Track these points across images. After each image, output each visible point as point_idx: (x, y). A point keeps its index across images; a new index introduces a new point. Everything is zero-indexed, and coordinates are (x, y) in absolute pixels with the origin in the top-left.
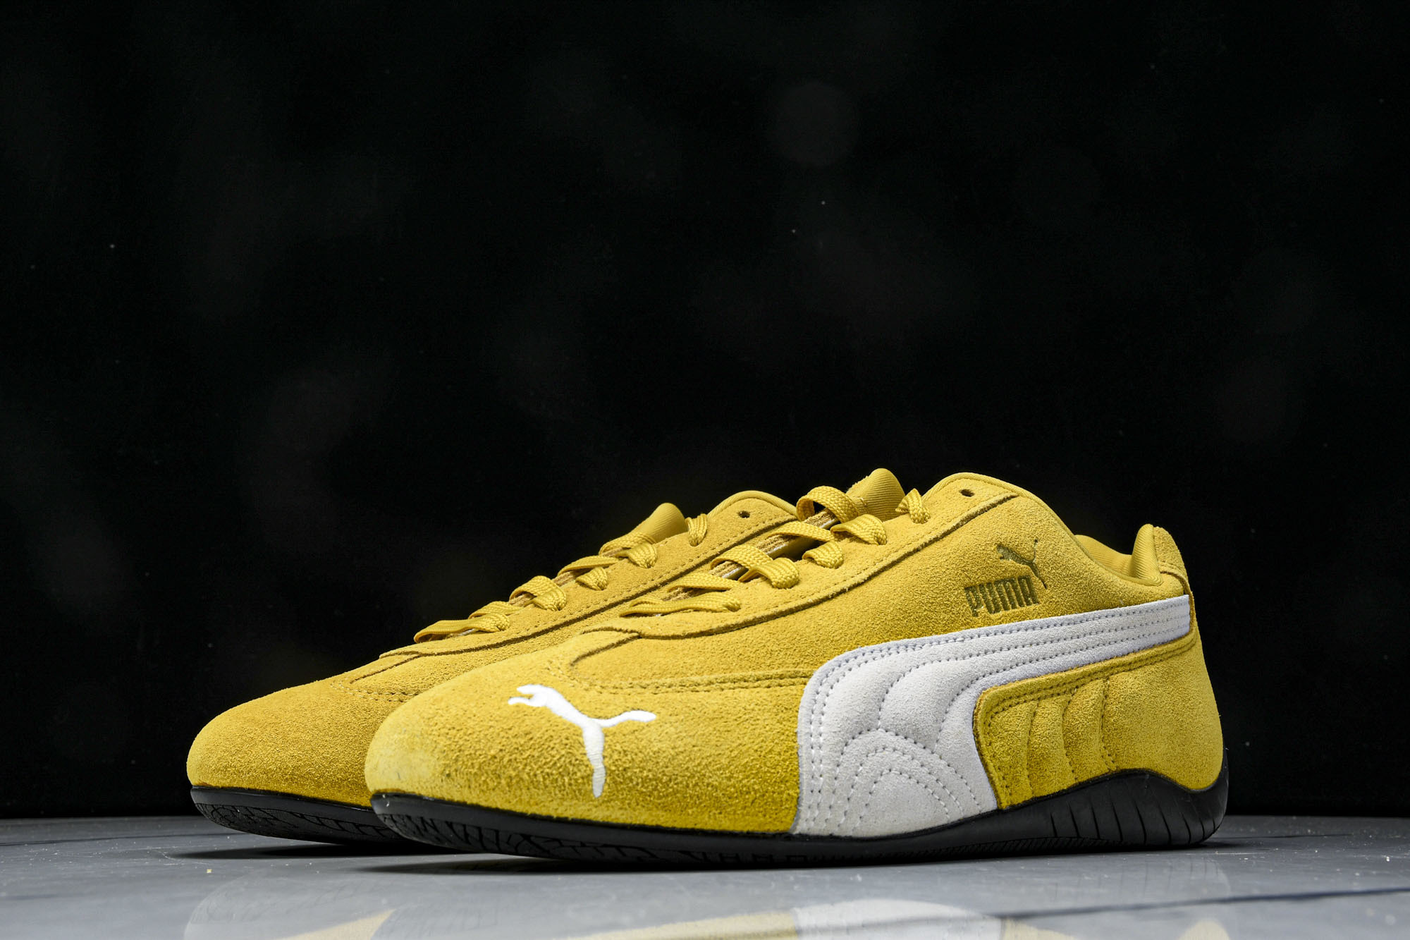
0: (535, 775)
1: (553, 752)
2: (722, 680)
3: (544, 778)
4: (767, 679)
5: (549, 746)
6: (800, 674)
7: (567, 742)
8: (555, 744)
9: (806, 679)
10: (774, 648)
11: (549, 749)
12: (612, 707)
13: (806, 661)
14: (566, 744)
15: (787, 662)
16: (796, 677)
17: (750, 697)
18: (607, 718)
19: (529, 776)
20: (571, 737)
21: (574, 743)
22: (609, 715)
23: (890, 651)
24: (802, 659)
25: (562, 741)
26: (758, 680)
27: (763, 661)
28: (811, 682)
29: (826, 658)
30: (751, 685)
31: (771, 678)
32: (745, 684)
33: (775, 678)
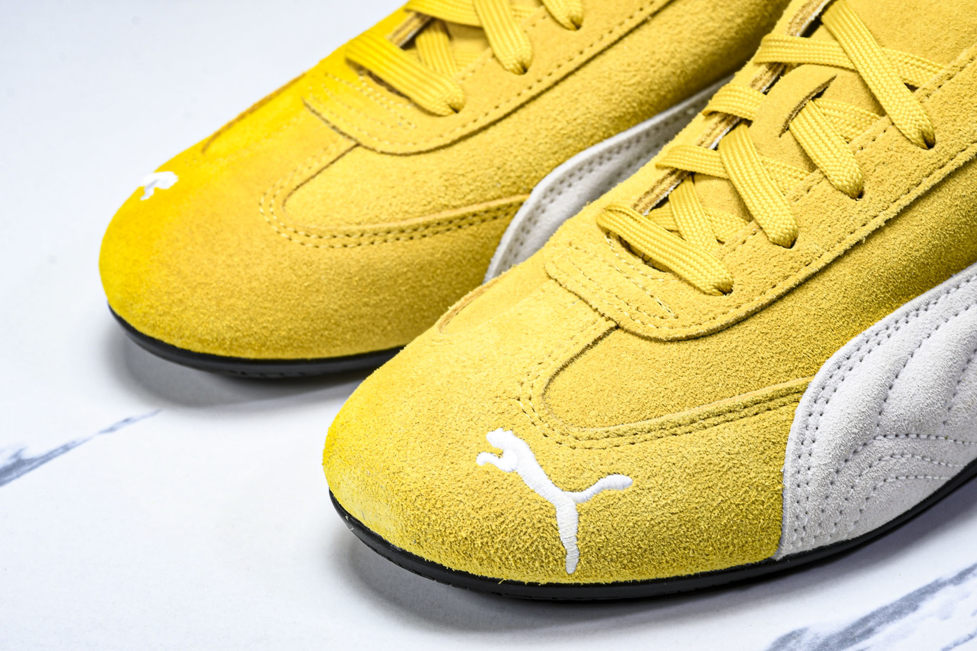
0: (507, 558)
1: (525, 538)
2: (706, 416)
3: (515, 561)
4: (755, 404)
5: (521, 531)
6: (793, 391)
7: (539, 525)
8: (527, 528)
9: (799, 395)
10: (766, 355)
11: (522, 534)
12: (587, 474)
13: (800, 365)
14: (539, 528)
15: (780, 370)
16: (788, 394)
17: (734, 436)
18: (581, 490)
19: (501, 559)
20: (544, 520)
21: (547, 526)
22: (583, 487)
23: (898, 325)
24: (796, 364)
25: (534, 524)
26: (745, 407)
27: (752, 374)
28: (805, 399)
29: (825, 357)
30: (736, 415)
31: (760, 403)
32: (730, 416)
33: (764, 402)
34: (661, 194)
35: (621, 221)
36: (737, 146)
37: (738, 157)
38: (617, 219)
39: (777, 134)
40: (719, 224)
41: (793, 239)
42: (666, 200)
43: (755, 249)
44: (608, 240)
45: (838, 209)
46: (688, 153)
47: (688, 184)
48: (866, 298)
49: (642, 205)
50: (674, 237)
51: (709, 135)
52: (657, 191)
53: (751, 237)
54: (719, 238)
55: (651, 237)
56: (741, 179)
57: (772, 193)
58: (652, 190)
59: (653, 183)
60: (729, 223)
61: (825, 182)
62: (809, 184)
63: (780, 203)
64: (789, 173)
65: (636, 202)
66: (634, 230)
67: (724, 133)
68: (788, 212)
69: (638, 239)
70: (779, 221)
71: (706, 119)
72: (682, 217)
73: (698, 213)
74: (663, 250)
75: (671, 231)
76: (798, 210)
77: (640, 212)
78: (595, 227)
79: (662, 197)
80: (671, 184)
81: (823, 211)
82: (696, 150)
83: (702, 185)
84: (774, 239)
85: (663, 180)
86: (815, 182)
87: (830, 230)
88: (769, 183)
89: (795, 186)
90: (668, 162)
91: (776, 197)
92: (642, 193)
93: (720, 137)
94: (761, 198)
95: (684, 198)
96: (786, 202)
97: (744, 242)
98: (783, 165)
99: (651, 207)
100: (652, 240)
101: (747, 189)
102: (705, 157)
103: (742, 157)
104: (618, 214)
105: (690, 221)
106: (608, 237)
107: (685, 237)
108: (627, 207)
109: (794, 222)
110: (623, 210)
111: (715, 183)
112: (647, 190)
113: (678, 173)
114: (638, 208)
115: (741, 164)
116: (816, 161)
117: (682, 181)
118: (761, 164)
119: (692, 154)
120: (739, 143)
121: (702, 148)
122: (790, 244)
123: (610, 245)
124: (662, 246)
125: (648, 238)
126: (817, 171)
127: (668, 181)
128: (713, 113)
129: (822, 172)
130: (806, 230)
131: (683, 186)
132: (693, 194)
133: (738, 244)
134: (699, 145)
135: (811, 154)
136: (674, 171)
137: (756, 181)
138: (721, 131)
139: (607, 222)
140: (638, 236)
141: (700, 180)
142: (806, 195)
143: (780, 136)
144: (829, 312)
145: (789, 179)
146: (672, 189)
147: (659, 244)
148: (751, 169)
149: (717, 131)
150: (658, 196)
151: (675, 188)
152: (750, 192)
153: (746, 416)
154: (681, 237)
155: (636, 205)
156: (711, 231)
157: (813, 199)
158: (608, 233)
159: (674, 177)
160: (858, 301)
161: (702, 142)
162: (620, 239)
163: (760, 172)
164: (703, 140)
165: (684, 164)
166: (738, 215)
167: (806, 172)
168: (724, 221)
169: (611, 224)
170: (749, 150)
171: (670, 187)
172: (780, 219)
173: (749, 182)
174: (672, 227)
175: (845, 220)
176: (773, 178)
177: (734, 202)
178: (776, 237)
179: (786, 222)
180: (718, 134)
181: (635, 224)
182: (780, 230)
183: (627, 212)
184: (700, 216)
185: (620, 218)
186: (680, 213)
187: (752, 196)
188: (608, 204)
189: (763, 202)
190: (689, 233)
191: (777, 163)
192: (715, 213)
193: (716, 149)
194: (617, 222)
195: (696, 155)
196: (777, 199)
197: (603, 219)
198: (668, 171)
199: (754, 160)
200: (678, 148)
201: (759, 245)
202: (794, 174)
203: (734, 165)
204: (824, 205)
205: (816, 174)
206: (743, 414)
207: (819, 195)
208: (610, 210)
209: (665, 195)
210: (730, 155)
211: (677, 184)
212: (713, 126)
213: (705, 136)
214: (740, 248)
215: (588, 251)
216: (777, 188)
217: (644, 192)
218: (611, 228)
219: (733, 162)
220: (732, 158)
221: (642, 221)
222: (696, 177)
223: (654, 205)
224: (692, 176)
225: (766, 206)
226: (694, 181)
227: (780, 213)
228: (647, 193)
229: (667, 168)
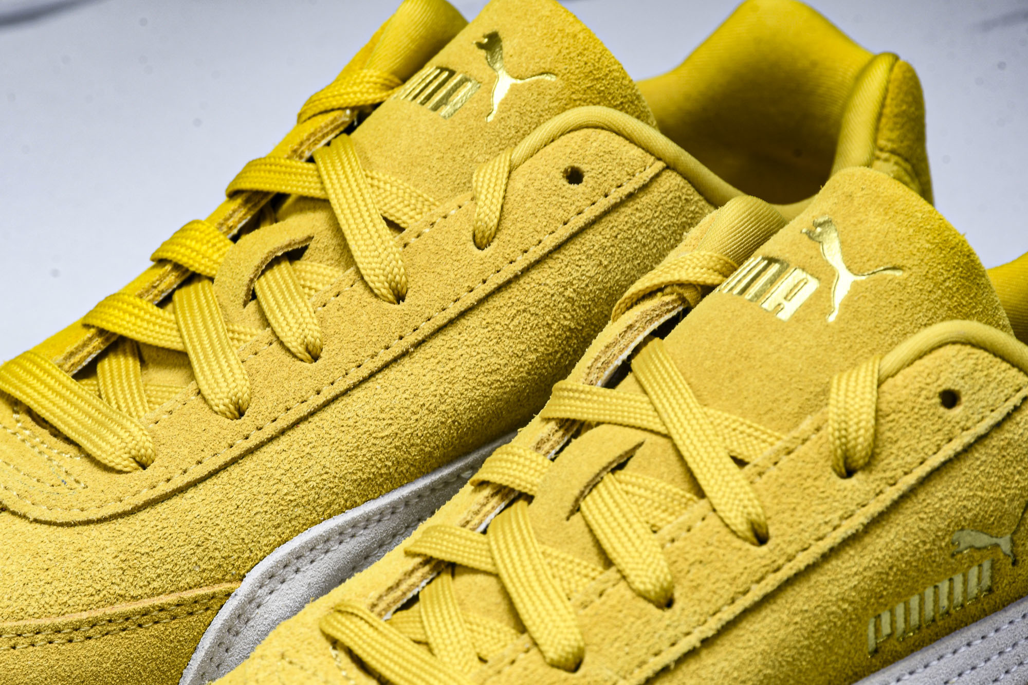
34: (409, 590)
35: (352, 627)
36: (512, 530)
37: (511, 545)
38: (348, 623)
39: (564, 516)
40: (482, 636)
41: (578, 661)
42: (415, 599)
43: (527, 672)
44: (334, 653)
45: (639, 622)
46: (447, 536)
47: (446, 578)
49: (382, 605)
50: (421, 651)
51: (477, 513)
52: (404, 587)
53: (522, 656)
54: (481, 655)
55: (390, 650)
56: (513, 575)
57: (553, 595)
58: (398, 585)
59: (398, 576)
60: (495, 634)
61: (622, 584)
62: (602, 587)
63: (563, 611)
64: (577, 569)
65: (374, 600)
66: (369, 640)
67: (498, 510)
68: (572, 623)
69: (373, 653)
70: (559, 636)
71: (475, 491)
72: (433, 624)
73: (455, 619)
74: (405, 669)
75: (418, 642)
76: (586, 621)
77: (380, 615)
78: (317, 634)
79: (410, 595)
80: (424, 577)
81: (619, 623)
82: (458, 532)
83: (464, 580)
84: (552, 660)
85: (412, 572)
86: (610, 584)
87: (627, 649)
88: (550, 583)
89: (583, 587)
90: (420, 547)
91: (558, 602)
92: (382, 589)
93: (492, 516)
94: (538, 603)
95: (438, 598)
96: (571, 609)
97: (513, 662)
98: (570, 558)
99: (394, 608)
100: (391, 655)
101: (521, 590)
102: (468, 543)
103: (516, 545)
104: (349, 616)
105: (443, 630)
106: (334, 648)
107: (436, 651)
108: (362, 607)
109: (579, 637)
110: (355, 611)
111: (480, 578)
112: (390, 584)
113: (433, 563)
114: (377, 610)
115: (514, 554)
116: (613, 555)
117: (439, 574)
118: (541, 556)
119: (452, 538)
120: (515, 526)
121: (466, 530)
122: (573, 666)
123: (335, 659)
124: (405, 664)
125: (386, 652)
126: (613, 569)
127: (419, 574)
128: (483, 484)
129: (619, 571)
130: (595, 648)
131: (439, 581)
132: (450, 592)
133: (505, 665)
134: (464, 526)
135: (607, 546)
136: (428, 560)
137: (533, 578)
138: (493, 508)
139: (334, 628)
140: (373, 648)
141: (461, 574)
142: (598, 601)
143: (568, 519)
145: (577, 577)
146: (424, 584)
147: (400, 661)
148: (527, 562)
149: (489, 507)
150: (404, 594)
151: (429, 583)
152: (523, 594)
154: (431, 651)
155: (374, 606)
156: (471, 646)
157: (606, 607)
158: (335, 643)
159: (427, 568)
161: (468, 522)
162: (350, 653)
163: (538, 567)
164: (469, 518)
165: (441, 551)
166: (508, 624)
167: (600, 569)
168: (488, 632)
169: (338, 630)
170: (526, 536)
171: (422, 581)
172: (562, 633)
173: (524, 580)
174: (419, 637)
175: (648, 636)
176: (557, 574)
177: (503, 607)
178: (556, 657)
179: (569, 636)
180: (489, 512)
181: (370, 631)
182: (560, 648)
183: (360, 614)
184: (457, 624)
185: (352, 622)
186: (432, 619)
187: (526, 600)
188: (337, 601)
189: (540, 608)
190: (442, 646)
191: (562, 556)
192: (478, 620)
193: (484, 532)
194: (347, 628)
195: (457, 540)
196: (559, 605)
197: (328, 622)
198: (418, 560)
199: (532, 550)
200: (434, 528)
201: (532, 667)
202: (584, 572)
203: (506, 556)
204: (621, 615)
205: (612, 573)
207: (614, 602)
208: (339, 611)
209: (415, 592)
210: (501, 542)
211: (430, 577)
212: (482, 501)
213: (471, 514)
214: (507, 670)
215: (306, 666)
216: (560, 589)
217: (385, 588)
218: (338, 635)
219: (504, 552)
220: (502, 546)
221: (381, 628)
222: (457, 570)
223: (399, 605)
224: (452, 568)
225: (544, 614)
226: (453, 575)
227: (562, 624)
228: (391, 589)
229: (419, 555)
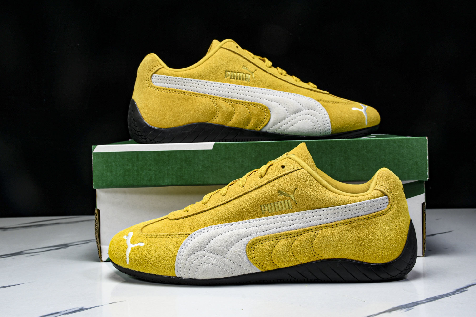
2: (167, 235)
4: (178, 235)
9: (189, 235)
16: (187, 234)
17: (171, 240)
29: (199, 228)
30: (173, 236)
32: (172, 236)
33: (181, 235)
45: (218, 198)
48: (216, 218)
81: (215, 198)
87: (214, 202)
144: (206, 219)
153: (176, 237)
160: (213, 218)
175: (218, 200)
206: (175, 236)
